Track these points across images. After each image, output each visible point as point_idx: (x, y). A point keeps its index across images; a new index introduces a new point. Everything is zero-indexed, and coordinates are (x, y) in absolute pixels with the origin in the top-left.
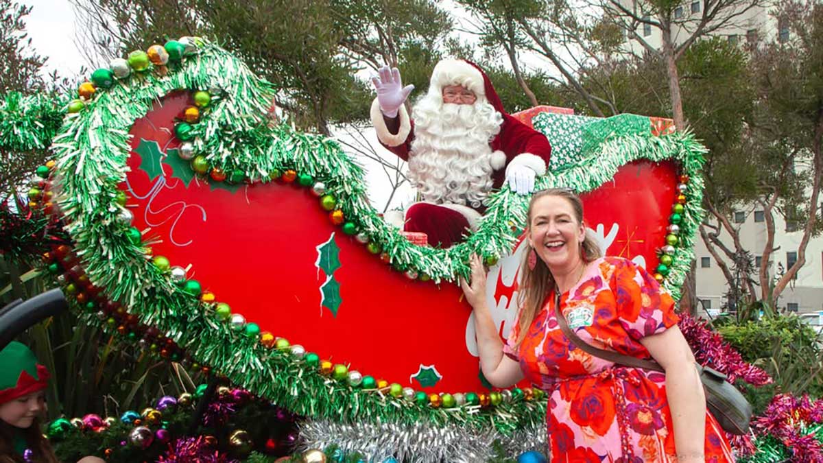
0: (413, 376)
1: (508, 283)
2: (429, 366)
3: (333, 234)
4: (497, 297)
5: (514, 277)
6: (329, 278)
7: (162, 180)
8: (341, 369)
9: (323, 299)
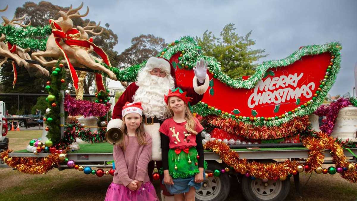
0: (232, 111)
1: (261, 89)
2: (236, 109)
3: (212, 78)
4: (258, 93)
5: (264, 88)
6: (211, 88)
7: (176, 69)
8: (213, 108)
9: (210, 92)
